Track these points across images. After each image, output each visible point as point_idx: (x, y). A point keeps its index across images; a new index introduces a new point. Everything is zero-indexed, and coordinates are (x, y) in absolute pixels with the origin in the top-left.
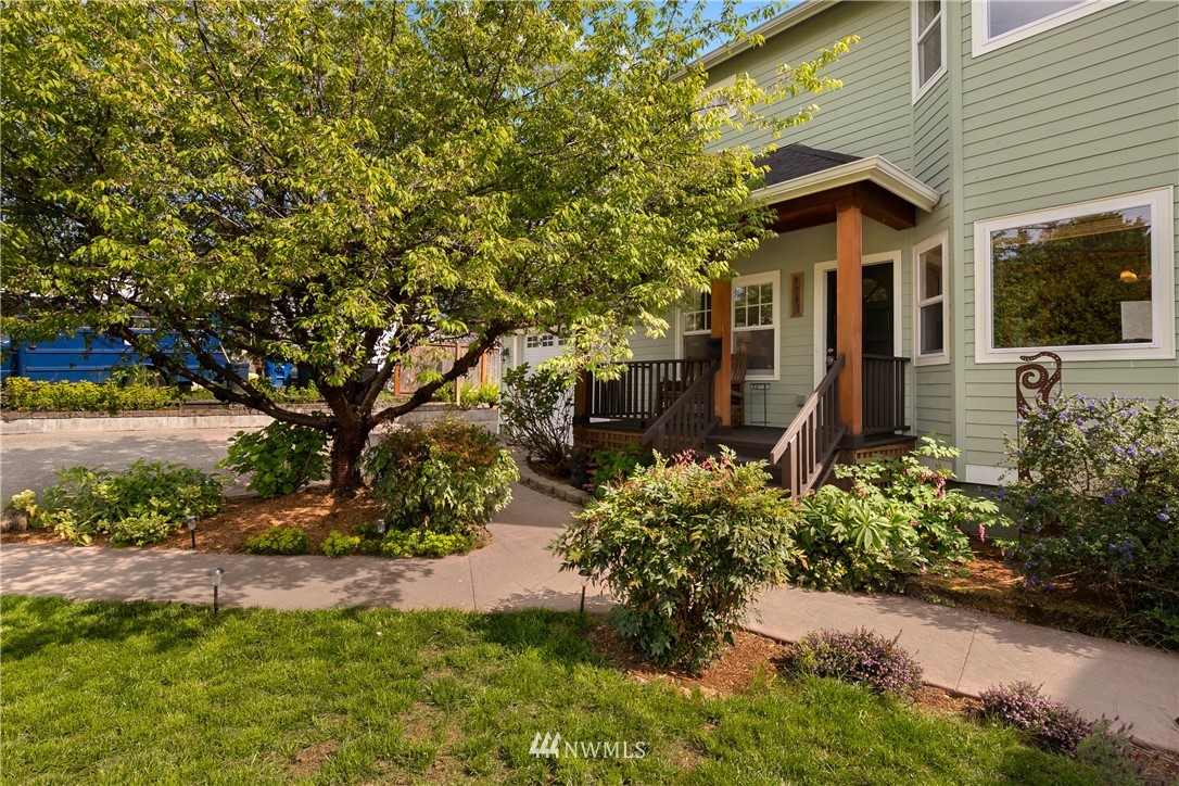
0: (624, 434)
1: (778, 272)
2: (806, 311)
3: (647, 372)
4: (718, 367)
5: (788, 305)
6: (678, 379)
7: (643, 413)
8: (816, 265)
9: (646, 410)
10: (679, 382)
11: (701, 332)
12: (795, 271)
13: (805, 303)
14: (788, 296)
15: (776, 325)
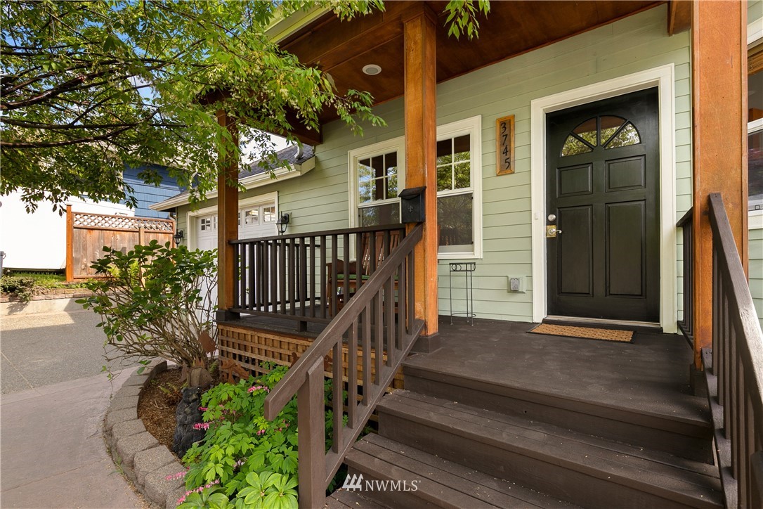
0: (277, 338)
1: (479, 117)
2: (518, 165)
3: (318, 252)
4: (420, 237)
5: (493, 159)
6: (353, 258)
7: (314, 298)
8: (533, 102)
9: (318, 295)
10: (354, 263)
11: (380, 202)
12: (504, 114)
13: (518, 154)
14: (493, 148)
15: (476, 186)
